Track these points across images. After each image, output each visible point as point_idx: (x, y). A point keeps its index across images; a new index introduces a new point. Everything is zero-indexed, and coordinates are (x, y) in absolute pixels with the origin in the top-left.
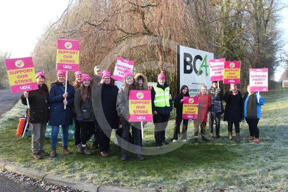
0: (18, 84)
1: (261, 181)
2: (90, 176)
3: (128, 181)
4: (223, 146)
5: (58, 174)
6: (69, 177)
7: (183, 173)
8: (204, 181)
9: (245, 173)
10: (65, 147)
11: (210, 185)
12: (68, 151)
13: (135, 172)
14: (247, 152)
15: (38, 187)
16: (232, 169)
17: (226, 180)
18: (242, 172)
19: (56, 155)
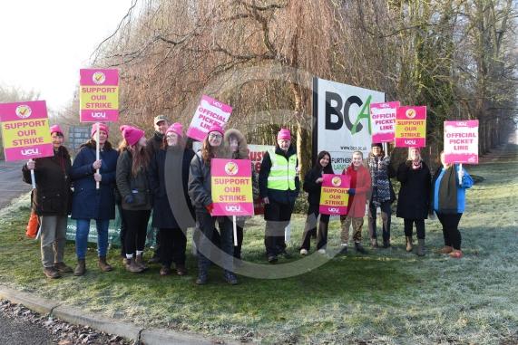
0: (19, 145)
1: (440, 330)
2: (131, 311)
3: (197, 321)
4: (392, 262)
5: (80, 304)
6: (95, 311)
7: (300, 311)
8: (334, 326)
9: (416, 314)
10: (103, 259)
11: (343, 333)
12: (106, 264)
13: (215, 306)
14: (433, 275)
15: (40, 325)
16: (395, 305)
17: (377, 325)
18: (410, 311)
19: (84, 272)
